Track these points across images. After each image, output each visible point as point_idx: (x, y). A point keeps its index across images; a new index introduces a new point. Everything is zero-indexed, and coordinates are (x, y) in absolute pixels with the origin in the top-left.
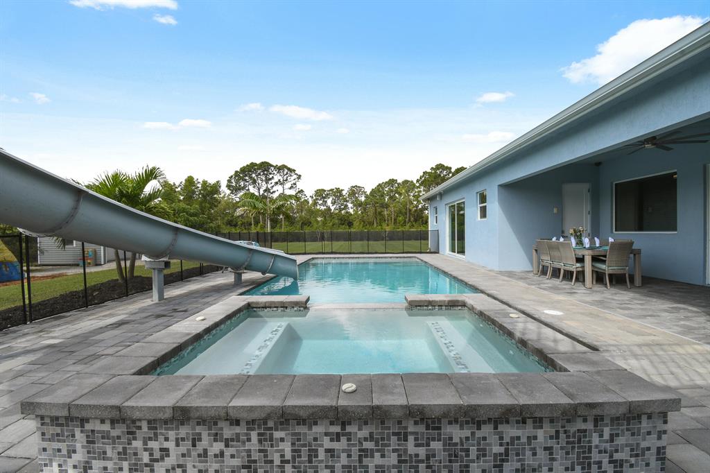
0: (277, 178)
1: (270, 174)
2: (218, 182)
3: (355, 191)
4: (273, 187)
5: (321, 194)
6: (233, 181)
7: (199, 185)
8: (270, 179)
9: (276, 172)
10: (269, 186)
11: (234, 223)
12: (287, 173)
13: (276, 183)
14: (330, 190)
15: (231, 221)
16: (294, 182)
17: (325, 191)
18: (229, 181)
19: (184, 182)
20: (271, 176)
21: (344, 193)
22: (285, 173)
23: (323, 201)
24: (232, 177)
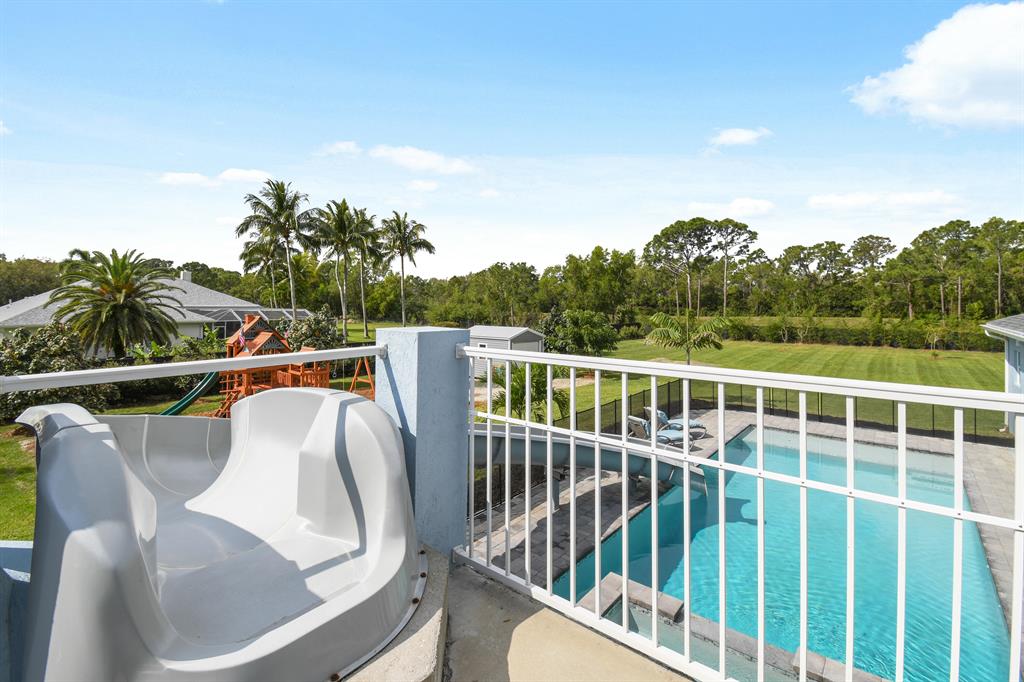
0: (716, 239)
1: (706, 234)
2: (631, 251)
3: (868, 247)
4: (710, 252)
5: (796, 254)
6: (651, 249)
7: (608, 257)
8: (706, 242)
9: (714, 232)
10: (704, 252)
11: (654, 302)
12: (733, 231)
13: (715, 247)
14: (815, 247)
15: (649, 299)
16: (744, 244)
17: (805, 249)
18: (647, 250)
19: (591, 255)
20: (706, 238)
21: (844, 250)
22: (729, 231)
23: (802, 265)
24: (650, 243)
